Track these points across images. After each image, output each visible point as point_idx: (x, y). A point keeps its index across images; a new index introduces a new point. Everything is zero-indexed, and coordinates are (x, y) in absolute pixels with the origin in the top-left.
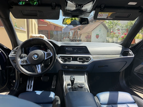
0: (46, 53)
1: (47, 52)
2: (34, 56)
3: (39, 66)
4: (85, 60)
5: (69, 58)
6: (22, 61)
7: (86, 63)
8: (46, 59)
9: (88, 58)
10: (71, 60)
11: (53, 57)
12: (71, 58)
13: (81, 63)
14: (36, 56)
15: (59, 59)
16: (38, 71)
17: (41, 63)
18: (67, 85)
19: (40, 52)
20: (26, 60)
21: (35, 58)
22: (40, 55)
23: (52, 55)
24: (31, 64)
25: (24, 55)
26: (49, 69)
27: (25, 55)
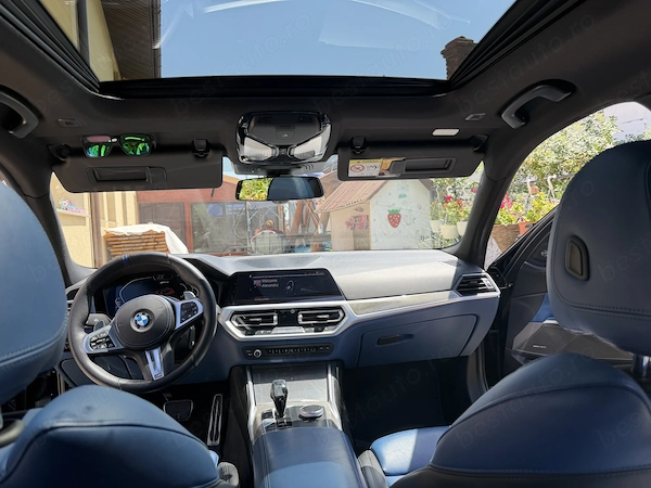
0: (178, 304)
1: (184, 299)
2: (136, 318)
3: (156, 352)
4: (325, 319)
5: (266, 316)
6: (94, 339)
7: (328, 332)
8: (179, 325)
9: (335, 313)
10: (276, 323)
11: (207, 317)
12: (275, 318)
13: (311, 333)
14: (144, 317)
15: (228, 323)
16: (154, 373)
17: (161, 344)
18: (260, 416)
19: (158, 303)
20: (108, 337)
21: (138, 326)
22: (157, 312)
23: (200, 312)
24: (127, 348)
25: (96, 318)
26: (192, 363)
27: (102, 317)
